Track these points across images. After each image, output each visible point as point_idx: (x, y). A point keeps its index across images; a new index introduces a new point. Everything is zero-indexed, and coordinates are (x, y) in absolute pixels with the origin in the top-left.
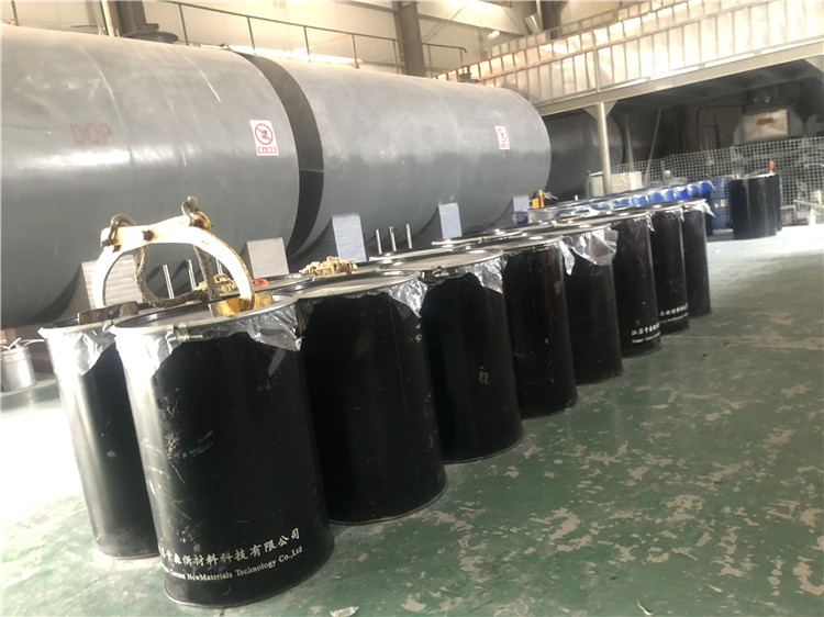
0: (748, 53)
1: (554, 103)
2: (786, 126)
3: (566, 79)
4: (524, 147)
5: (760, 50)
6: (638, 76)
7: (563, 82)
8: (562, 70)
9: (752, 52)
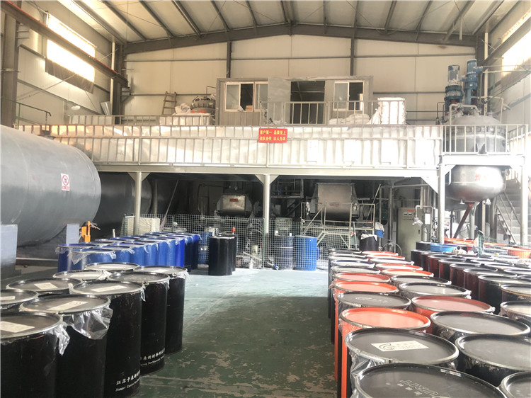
0: (227, 164)
1: (108, 165)
2: (244, 205)
3: (119, 152)
4: (81, 191)
5: (234, 164)
6: (165, 161)
7: (117, 153)
8: (117, 145)
9: (229, 164)
